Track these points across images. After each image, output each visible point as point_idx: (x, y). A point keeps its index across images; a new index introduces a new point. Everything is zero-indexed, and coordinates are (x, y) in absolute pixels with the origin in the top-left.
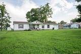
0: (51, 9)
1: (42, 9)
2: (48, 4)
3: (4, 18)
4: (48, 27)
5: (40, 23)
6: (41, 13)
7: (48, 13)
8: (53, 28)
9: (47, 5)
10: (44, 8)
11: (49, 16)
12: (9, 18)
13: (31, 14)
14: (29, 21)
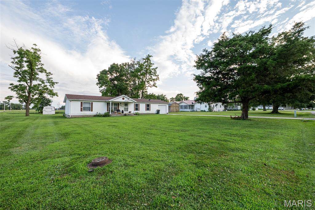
0: (155, 69)
1: (136, 66)
2: (149, 56)
3: (35, 83)
4: (148, 107)
5: (130, 100)
6: (134, 75)
7: (148, 76)
8: (158, 112)
9: (148, 58)
10: (141, 66)
11: (152, 83)
12: (53, 84)
13: (109, 76)
14: (104, 94)
